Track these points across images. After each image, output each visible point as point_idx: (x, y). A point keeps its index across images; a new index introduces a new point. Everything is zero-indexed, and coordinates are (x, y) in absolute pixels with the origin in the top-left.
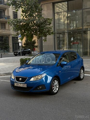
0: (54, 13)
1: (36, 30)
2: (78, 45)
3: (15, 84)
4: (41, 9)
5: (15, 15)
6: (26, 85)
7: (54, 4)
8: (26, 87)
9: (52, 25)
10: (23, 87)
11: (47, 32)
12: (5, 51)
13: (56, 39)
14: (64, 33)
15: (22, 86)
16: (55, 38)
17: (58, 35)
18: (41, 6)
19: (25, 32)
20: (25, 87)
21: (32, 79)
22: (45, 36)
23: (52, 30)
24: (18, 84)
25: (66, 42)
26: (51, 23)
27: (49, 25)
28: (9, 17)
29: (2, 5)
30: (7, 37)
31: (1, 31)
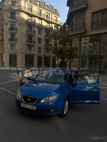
0: (80, 44)
1: (67, 55)
4: (71, 41)
7: (80, 37)
9: (78, 51)
10: (32, 109)
11: (74, 56)
13: (80, 61)
14: (86, 57)
15: (30, 108)
17: (82, 58)
18: (72, 39)
19: (59, 56)
22: (73, 58)
23: (78, 55)
25: (87, 63)
27: (76, 51)
29: (47, 37)
30: (49, 58)
31: (46, 54)
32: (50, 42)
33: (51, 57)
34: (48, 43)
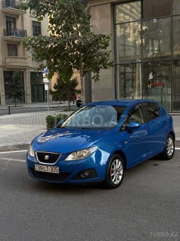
0: (114, 25)
1: (78, 59)
2: (162, 90)
3: (36, 167)
4: (87, 17)
5: (37, 28)
6: (58, 168)
8: (58, 172)
9: (110, 48)
10: (53, 172)
11: (100, 63)
12: (17, 100)
13: (118, 77)
15: (49, 171)
16: (115, 75)
17: (122, 69)
18: (88, 11)
19: (55, 63)
20: (55, 172)
21: (70, 158)
22: (97, 70)
23: (111, 59)
24: (43, 166)
25: (139, 82)
26: (108, 45)
27: (105, 48)
28: (23, 33)
29: (9, 9)
30: (21, 72)
31: (8, 60)
32: (19, 22)
33: (25, 69)
34: (12, 26)
